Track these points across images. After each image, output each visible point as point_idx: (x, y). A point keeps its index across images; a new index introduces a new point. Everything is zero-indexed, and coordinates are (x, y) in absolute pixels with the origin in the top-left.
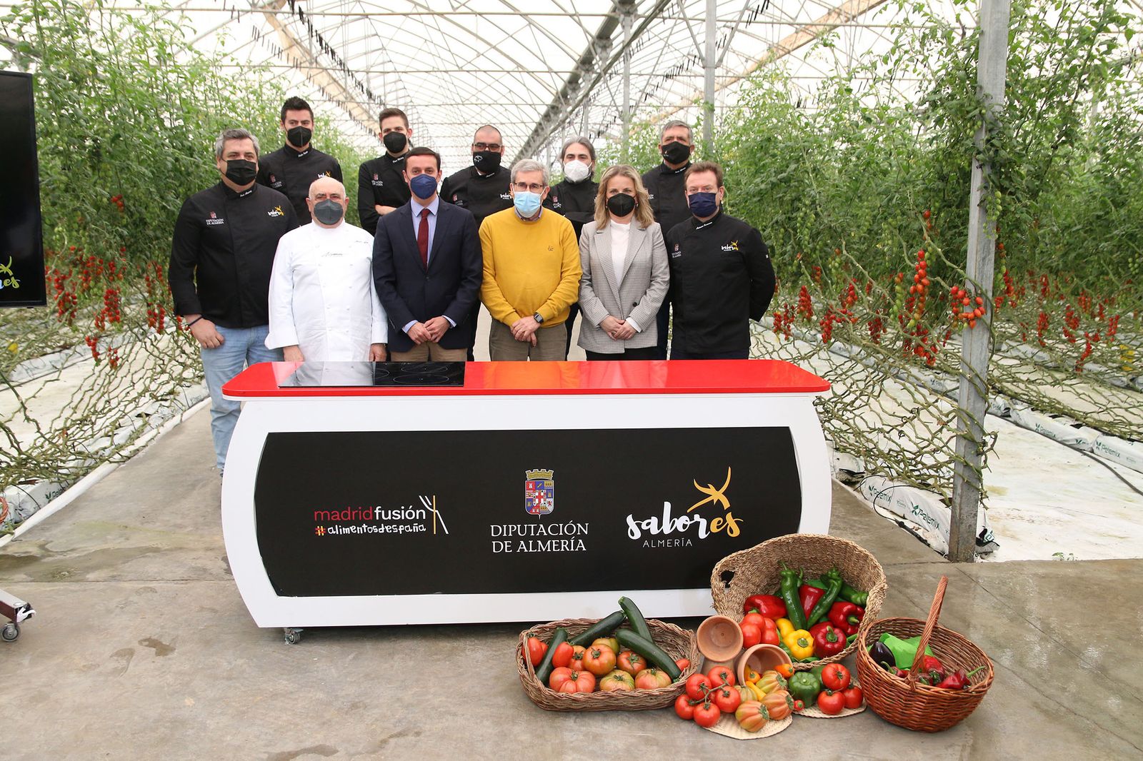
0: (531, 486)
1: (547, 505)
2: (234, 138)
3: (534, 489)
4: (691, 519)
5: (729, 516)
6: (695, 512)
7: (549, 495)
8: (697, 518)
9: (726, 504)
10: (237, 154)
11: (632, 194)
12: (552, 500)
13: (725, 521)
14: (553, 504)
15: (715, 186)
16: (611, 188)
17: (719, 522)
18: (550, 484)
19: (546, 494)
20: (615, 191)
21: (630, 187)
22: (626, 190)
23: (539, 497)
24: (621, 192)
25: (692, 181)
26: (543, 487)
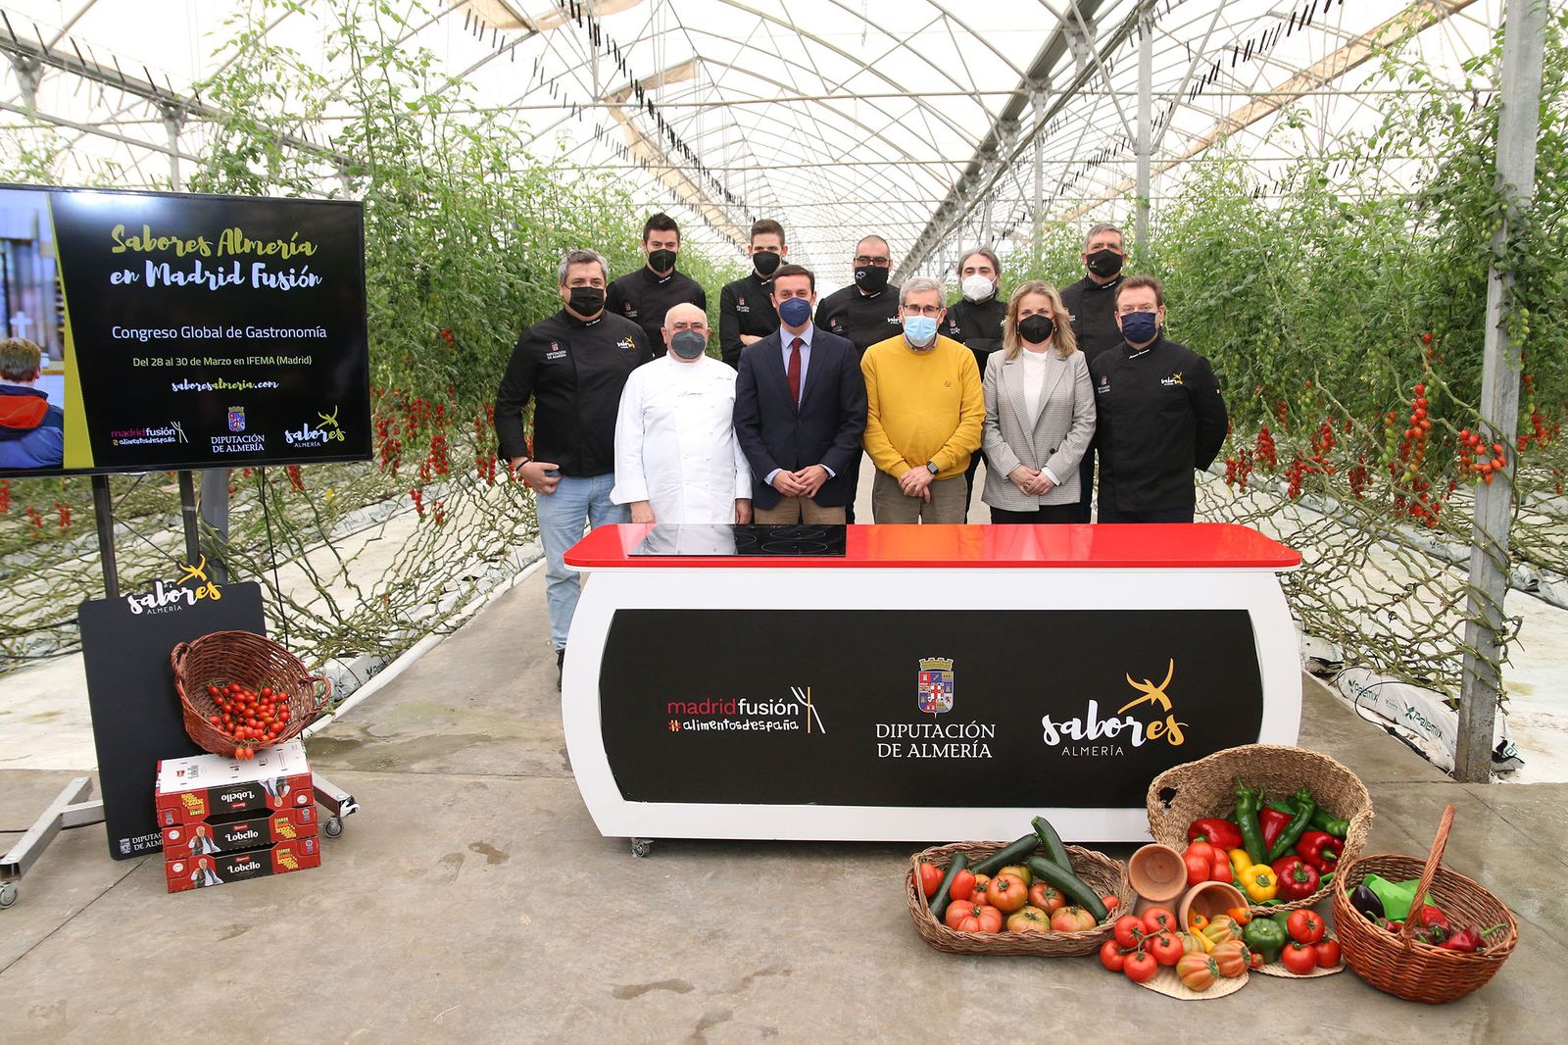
0: (925, 678)
1: (945, 701)
2: (580, 261)
3: (929, 682)
4: (1123, 722)
5: (1170, 720)
6: (1128, 713)
7: (948, 689)
8: (1130, 720)
9: (1167, 705)
10: (582, 280)
11: (1049, 316)
12: (951, 695)
13: (1165, 725)
14: (951, 700)
15: (1155, 306)
16: (1022, 309)
17: (1158, 726)
18: (949, 676)
19: (944, 688)
20: (1028, 312)
21: (1047, 307)
22: (1041, 311)
23: (936, 692)
24: (1035, 313)
25: (1126, 299)
26: (939, 680)
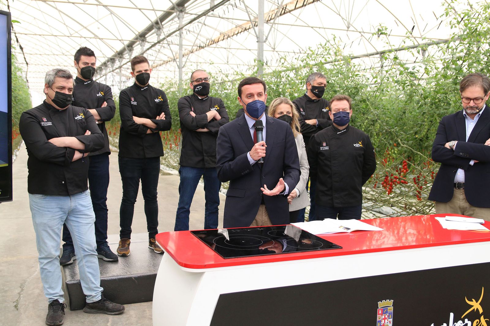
0: (380, 312)
1: (389, 323)
3: (382, 314)
4: (464, 322)
5: (482, 318)
6: (465, 318)
7: (390, 317)
8: (466, 321)
9: (481, 311)
11: (291, 115)
12: (391, 320)
13: (480, 321)
14: (392, 322)
16: (279, 111)
17: (477, 322)
18: (391, 309)
19: (389, 316)
20: (282, 113)
21: (290, 110)
22: (288, 112)
23: (385, 319)
24: (285, 113)
26: (387, 312)
